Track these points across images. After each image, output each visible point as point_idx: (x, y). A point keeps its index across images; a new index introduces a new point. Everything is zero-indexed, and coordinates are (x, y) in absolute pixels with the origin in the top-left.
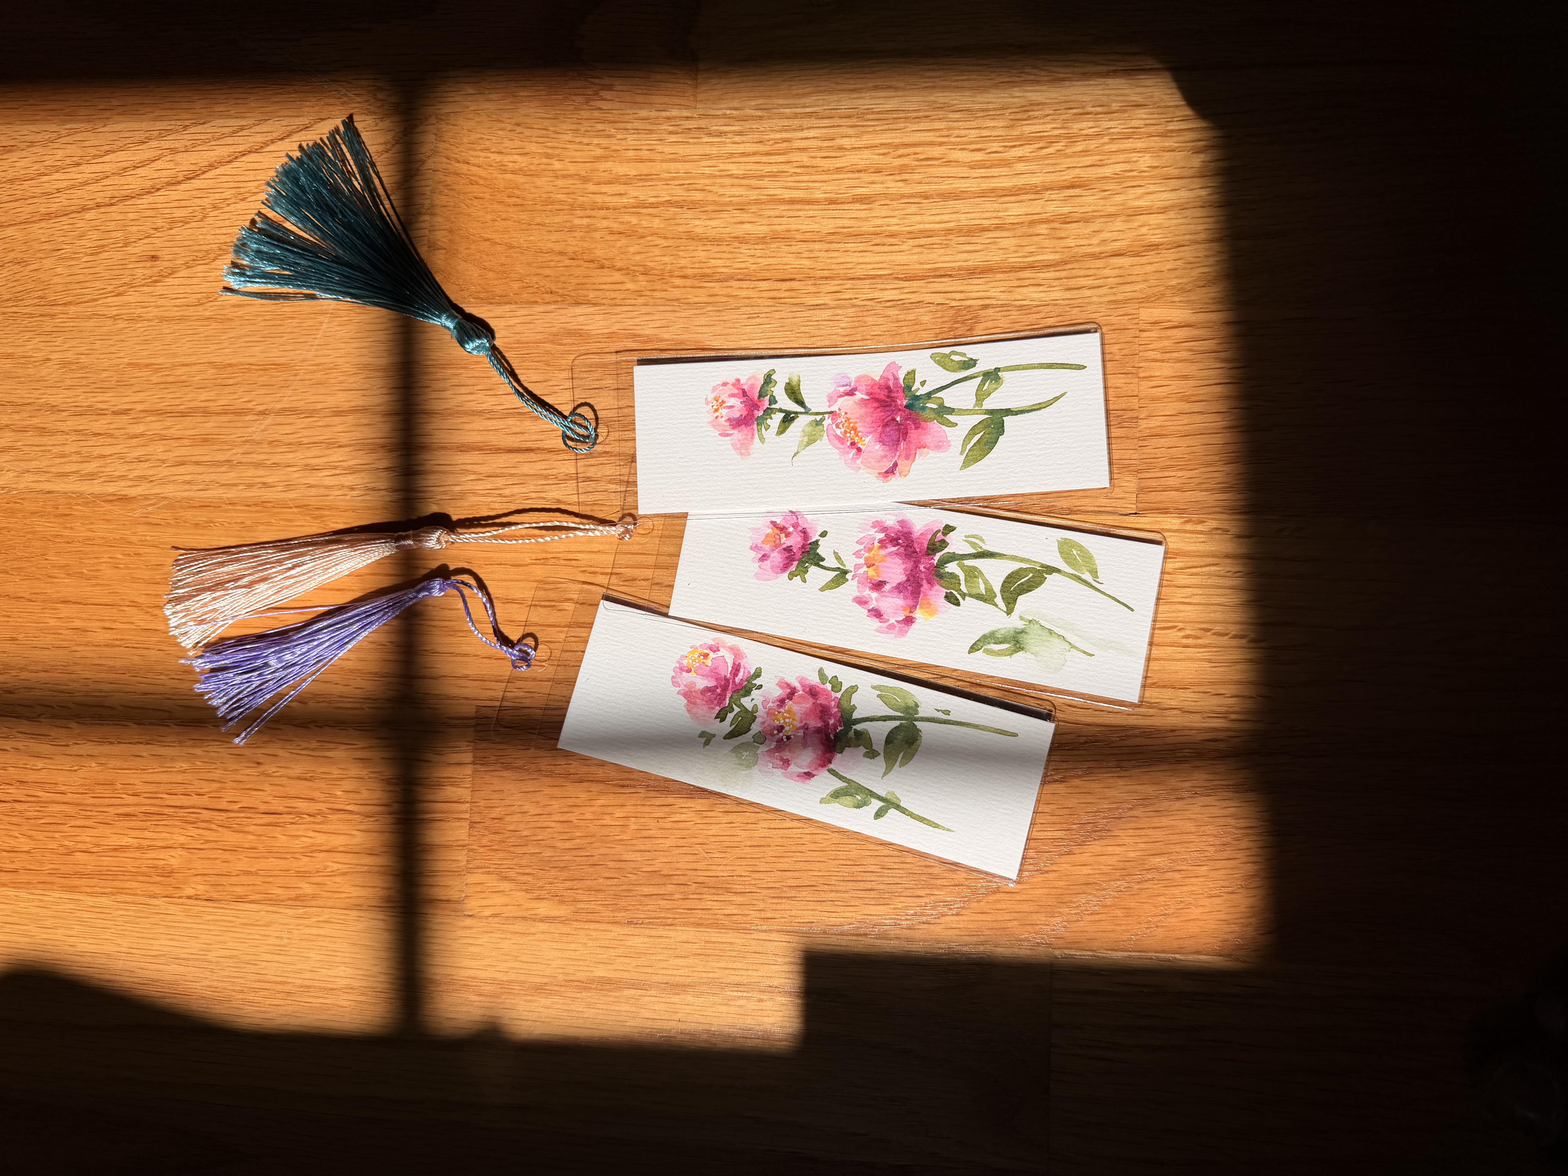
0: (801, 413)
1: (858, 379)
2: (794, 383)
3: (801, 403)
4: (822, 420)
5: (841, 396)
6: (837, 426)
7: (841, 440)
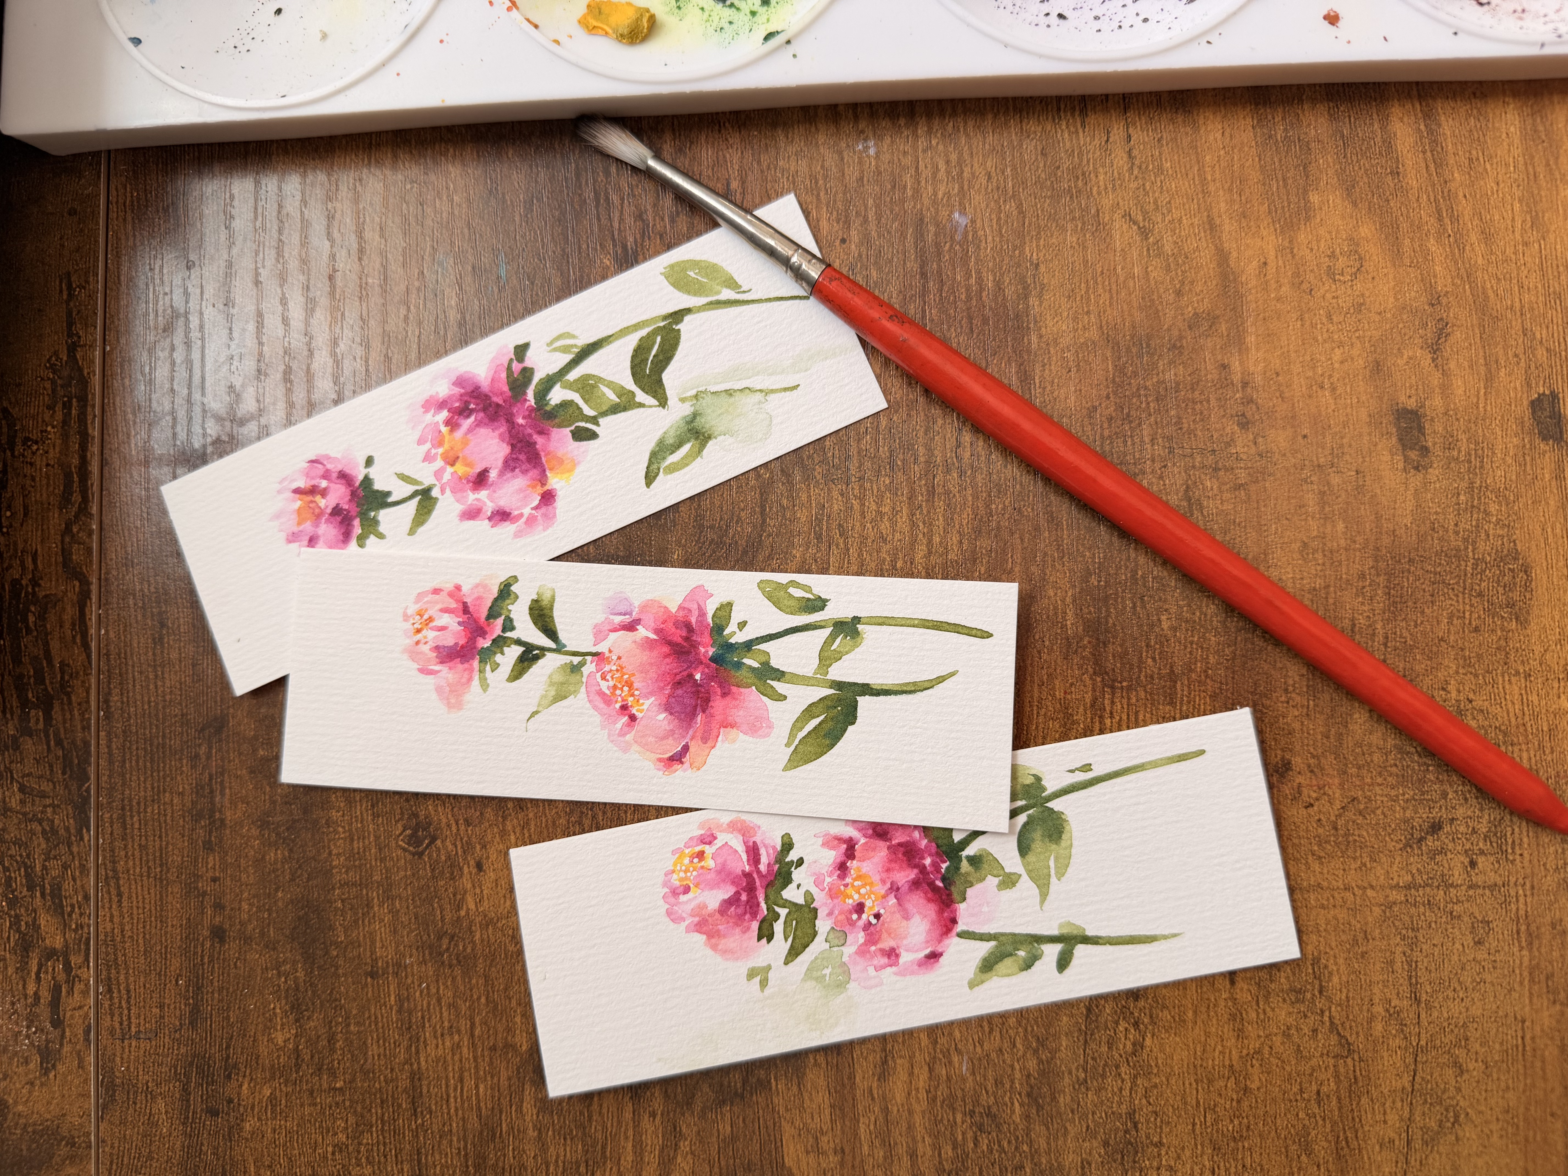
0: (550, 650)
1: (645, 607)
2: (545, 603)
3: (551, 633)
4: (582, 664)
5: (615, 630)
6: (604, 678)
7: (607, 700)
